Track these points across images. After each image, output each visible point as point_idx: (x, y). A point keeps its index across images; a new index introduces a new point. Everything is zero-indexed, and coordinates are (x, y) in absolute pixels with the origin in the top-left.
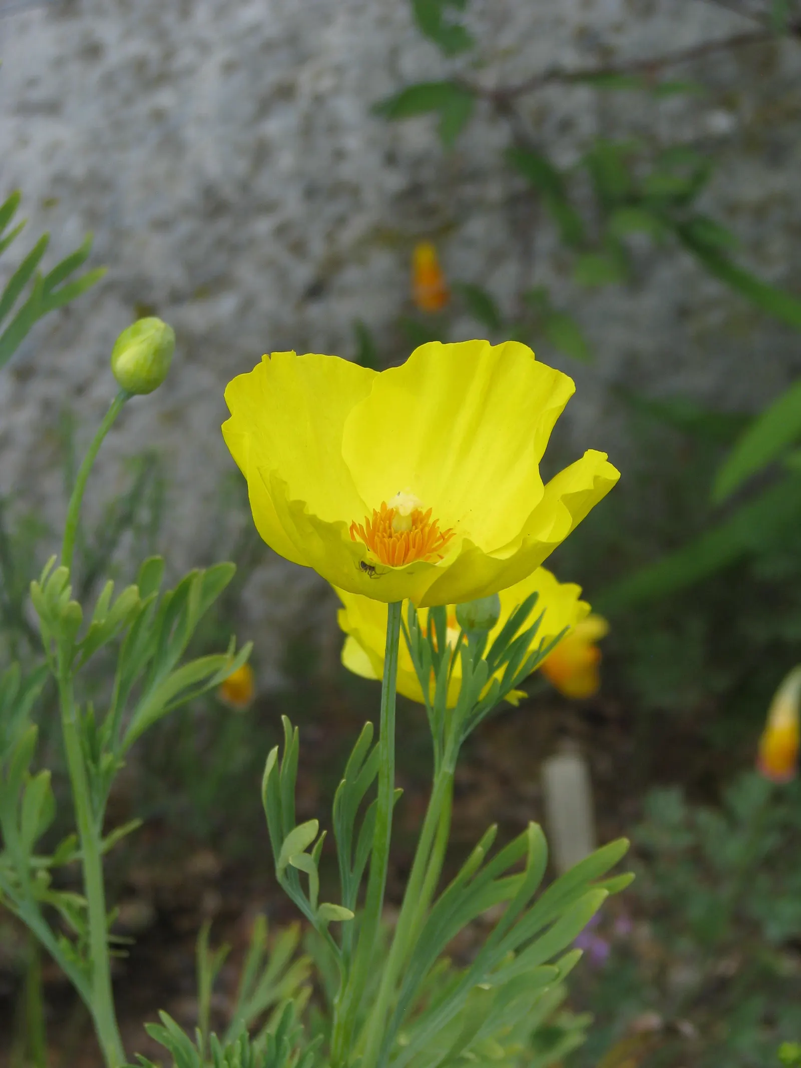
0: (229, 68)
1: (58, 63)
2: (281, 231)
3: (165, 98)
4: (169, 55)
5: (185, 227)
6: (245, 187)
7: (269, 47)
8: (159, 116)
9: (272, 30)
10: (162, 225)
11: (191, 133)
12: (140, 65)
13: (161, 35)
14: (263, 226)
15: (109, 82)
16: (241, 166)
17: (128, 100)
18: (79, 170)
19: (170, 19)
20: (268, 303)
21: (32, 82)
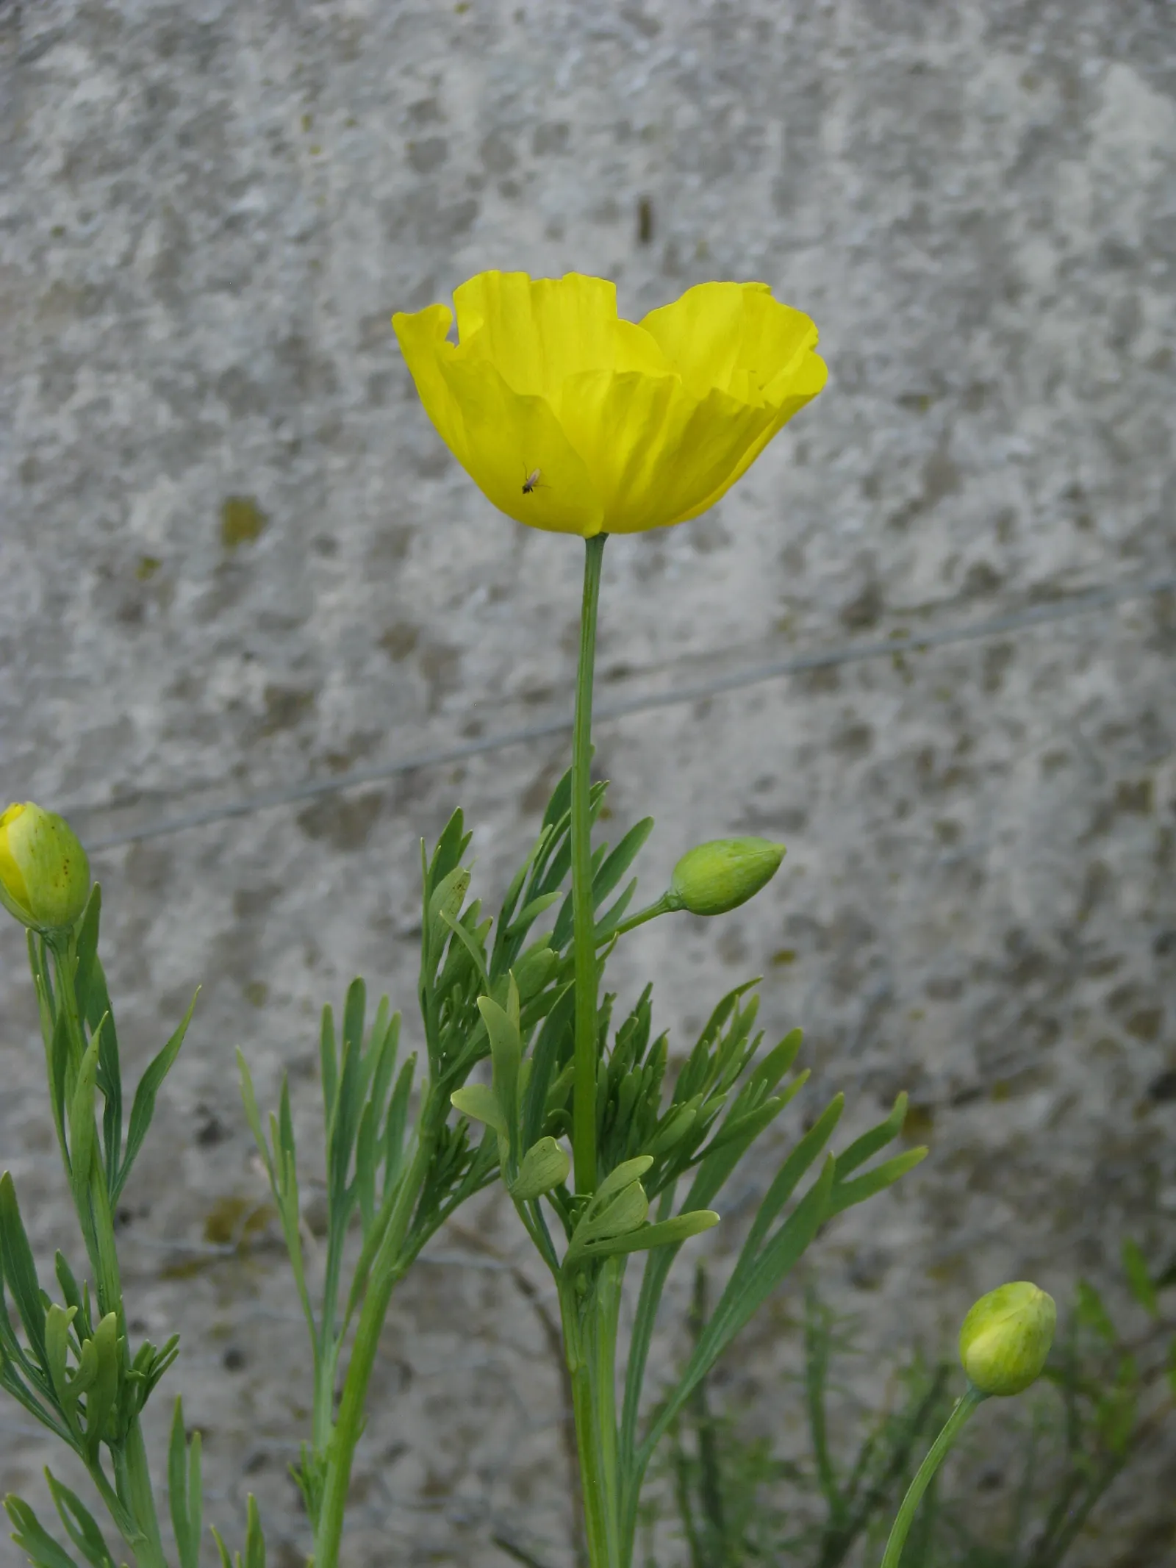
0: (1053, 763)
1: (805, 755)
2: (1118, 1000)
3: (960, 808)
4: (965, 745)
5: (977, 995)
6: (1067, 936)
7: (1112, 732)
8: (948, 832)
9: (1119, 710)
10: (944, 990)
11: (996, 859)
12: (925, 758)
13: (956, 715)
14: (1093, 993)
15: (877, 783)
16: (1066, 905)
17: (902, 810)
18: (826, 914)
19: (970, 692)
20: (1096, 1104)
21: (765, 784)
